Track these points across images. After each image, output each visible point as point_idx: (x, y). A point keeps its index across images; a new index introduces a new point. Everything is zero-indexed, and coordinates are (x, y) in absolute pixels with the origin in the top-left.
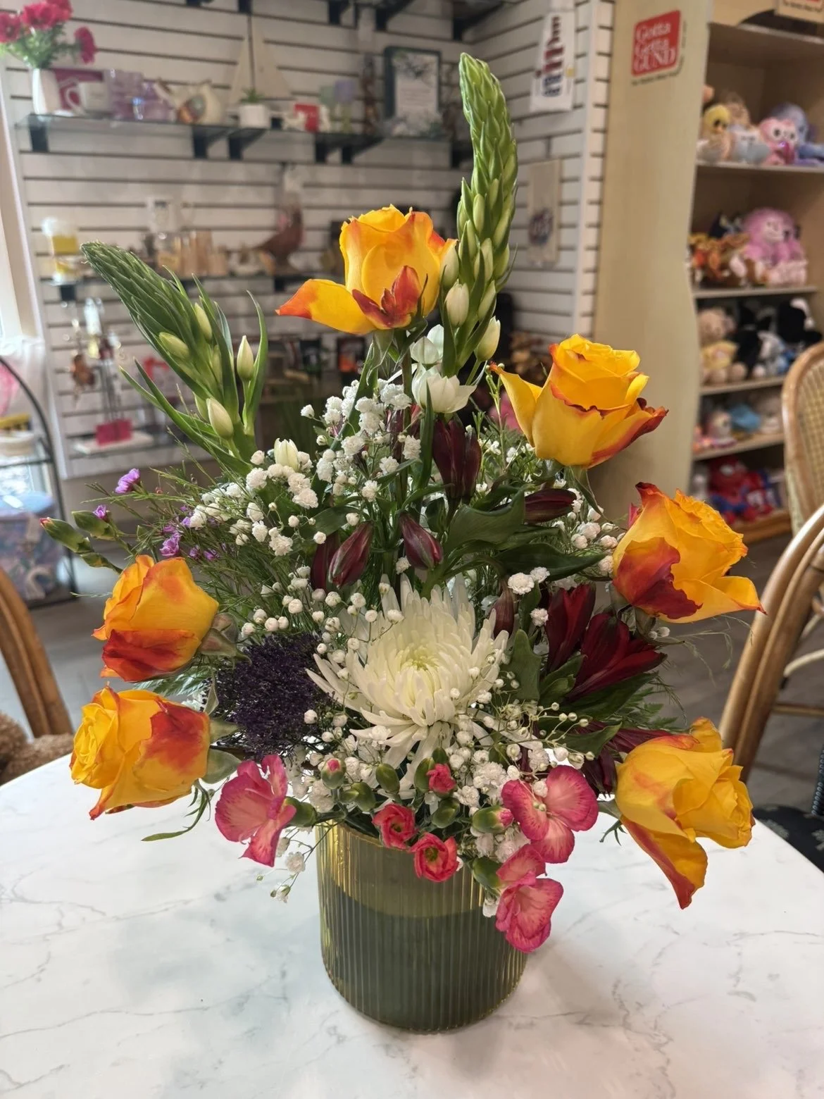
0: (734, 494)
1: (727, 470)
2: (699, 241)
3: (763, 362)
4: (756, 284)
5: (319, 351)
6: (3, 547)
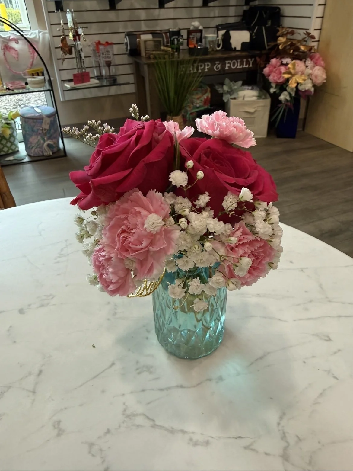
5: (178, 37)
6: (33, 131)
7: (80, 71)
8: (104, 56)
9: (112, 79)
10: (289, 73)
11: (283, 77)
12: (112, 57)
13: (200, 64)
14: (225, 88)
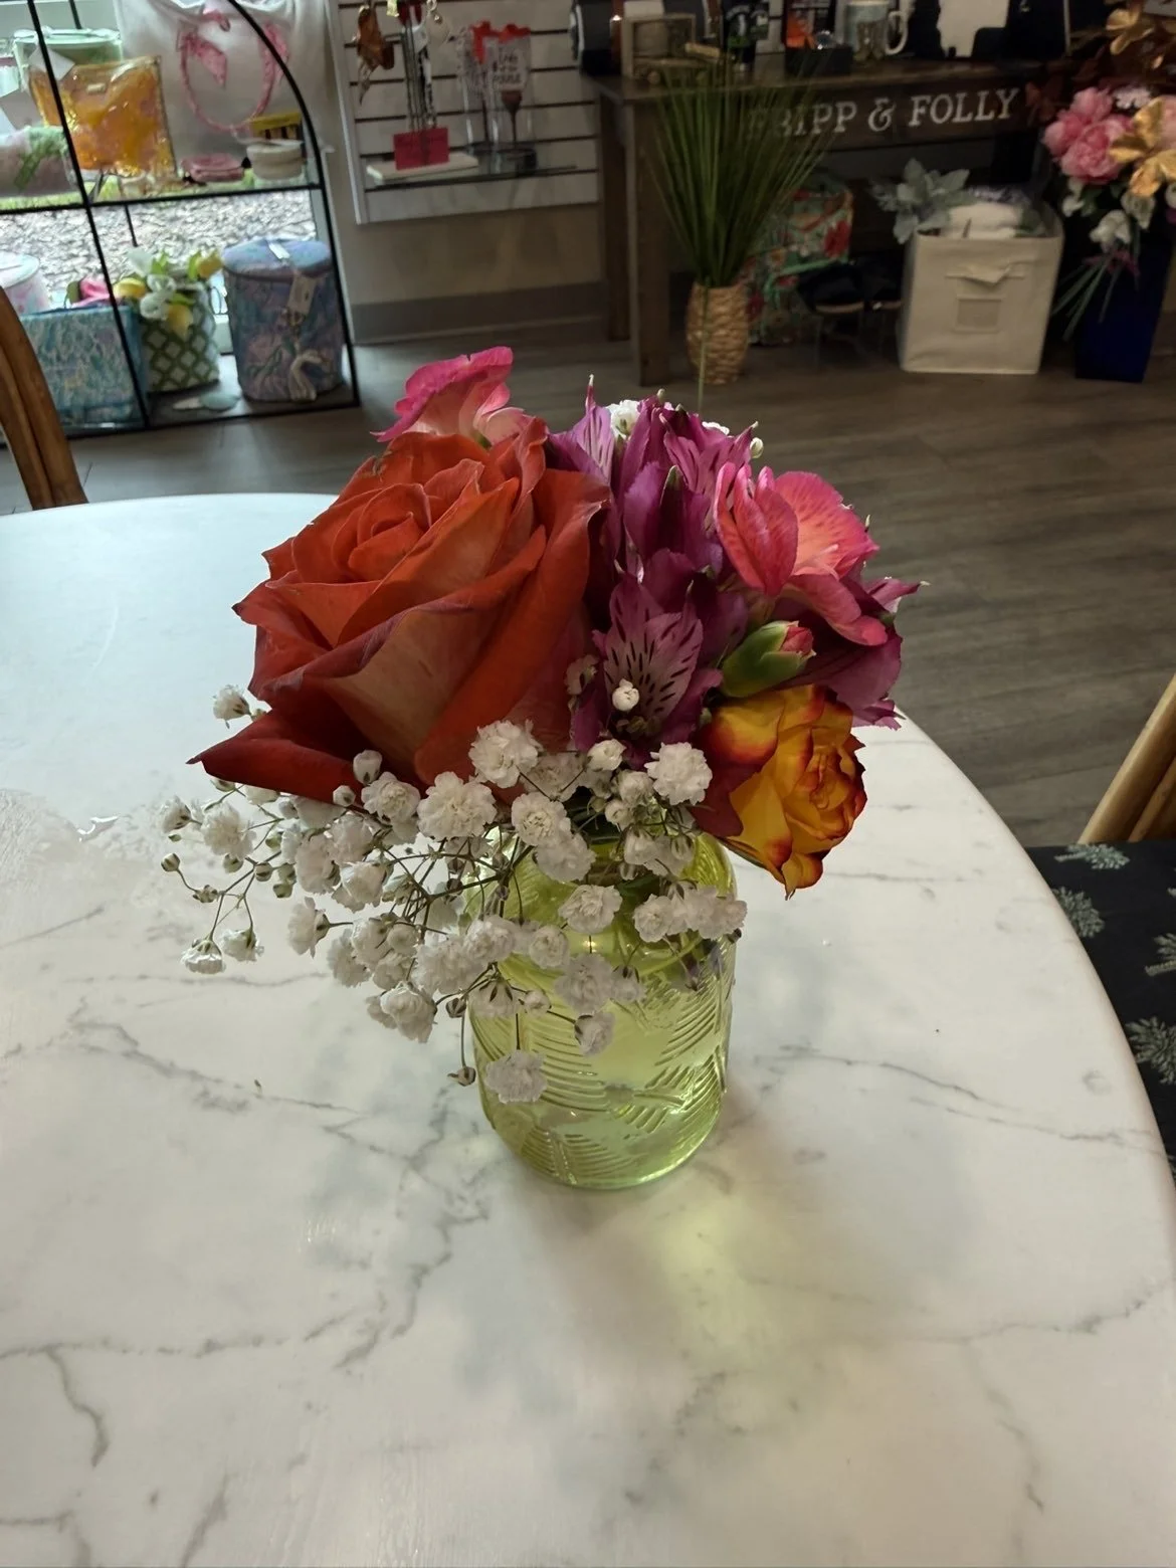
5: (753, 9)
6: (259, 317)
7: (417, 126)
8: (499, 73)
9: (523, 154)
10: (1136, 143)
11: (1112, 159)
12: (523, 79)
13: (817, 107)
14: (905, 194)
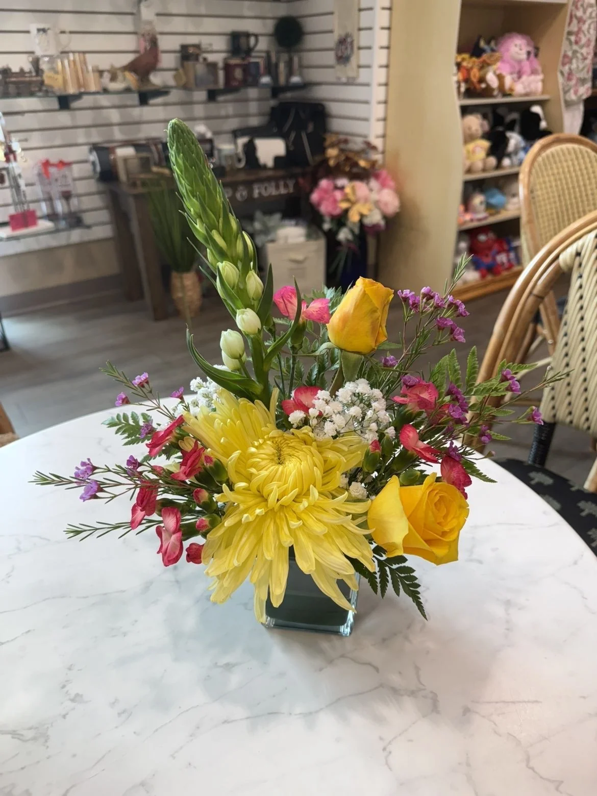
0: (487, 256)
1: (482, 238)
2: (463, 59)
3: (509, 155)
4: (505, 94)
7: (20, 209)
8: (58, 183)
9: (74, 218)
10: (348, 200)
11: (340, 207)
12: (71, 184)
14: (257, 226)
